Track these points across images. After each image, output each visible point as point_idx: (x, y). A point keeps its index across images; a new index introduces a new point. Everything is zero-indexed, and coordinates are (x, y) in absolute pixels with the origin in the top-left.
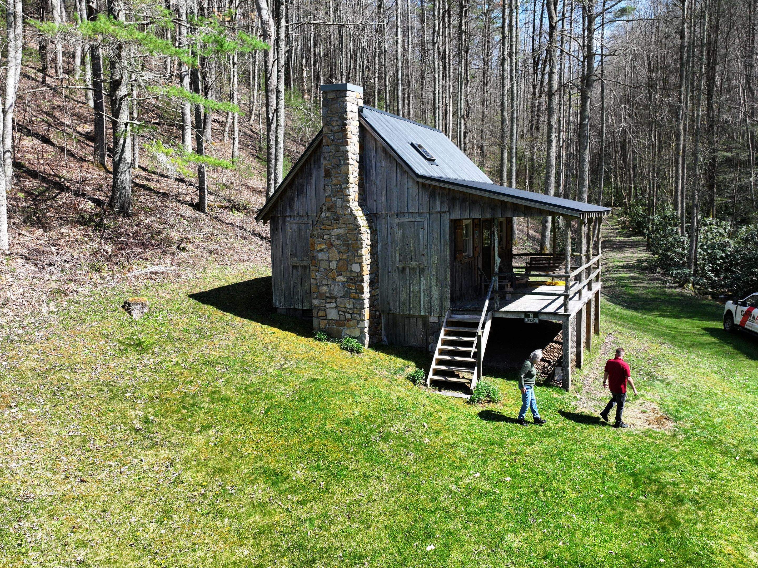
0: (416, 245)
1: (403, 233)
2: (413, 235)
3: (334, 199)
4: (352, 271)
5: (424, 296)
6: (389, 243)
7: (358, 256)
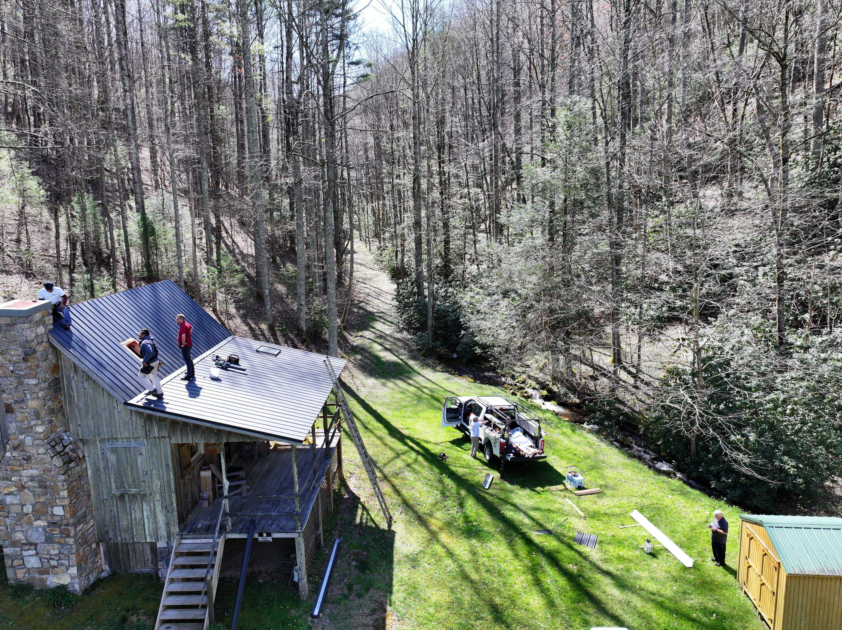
0: (135, 471)
1: (118, 459)
2: (129, 461)
3: (21, 437)
4: (53, 515)
5: (149, 522)
6: (102, 470)
7: (59, 498)
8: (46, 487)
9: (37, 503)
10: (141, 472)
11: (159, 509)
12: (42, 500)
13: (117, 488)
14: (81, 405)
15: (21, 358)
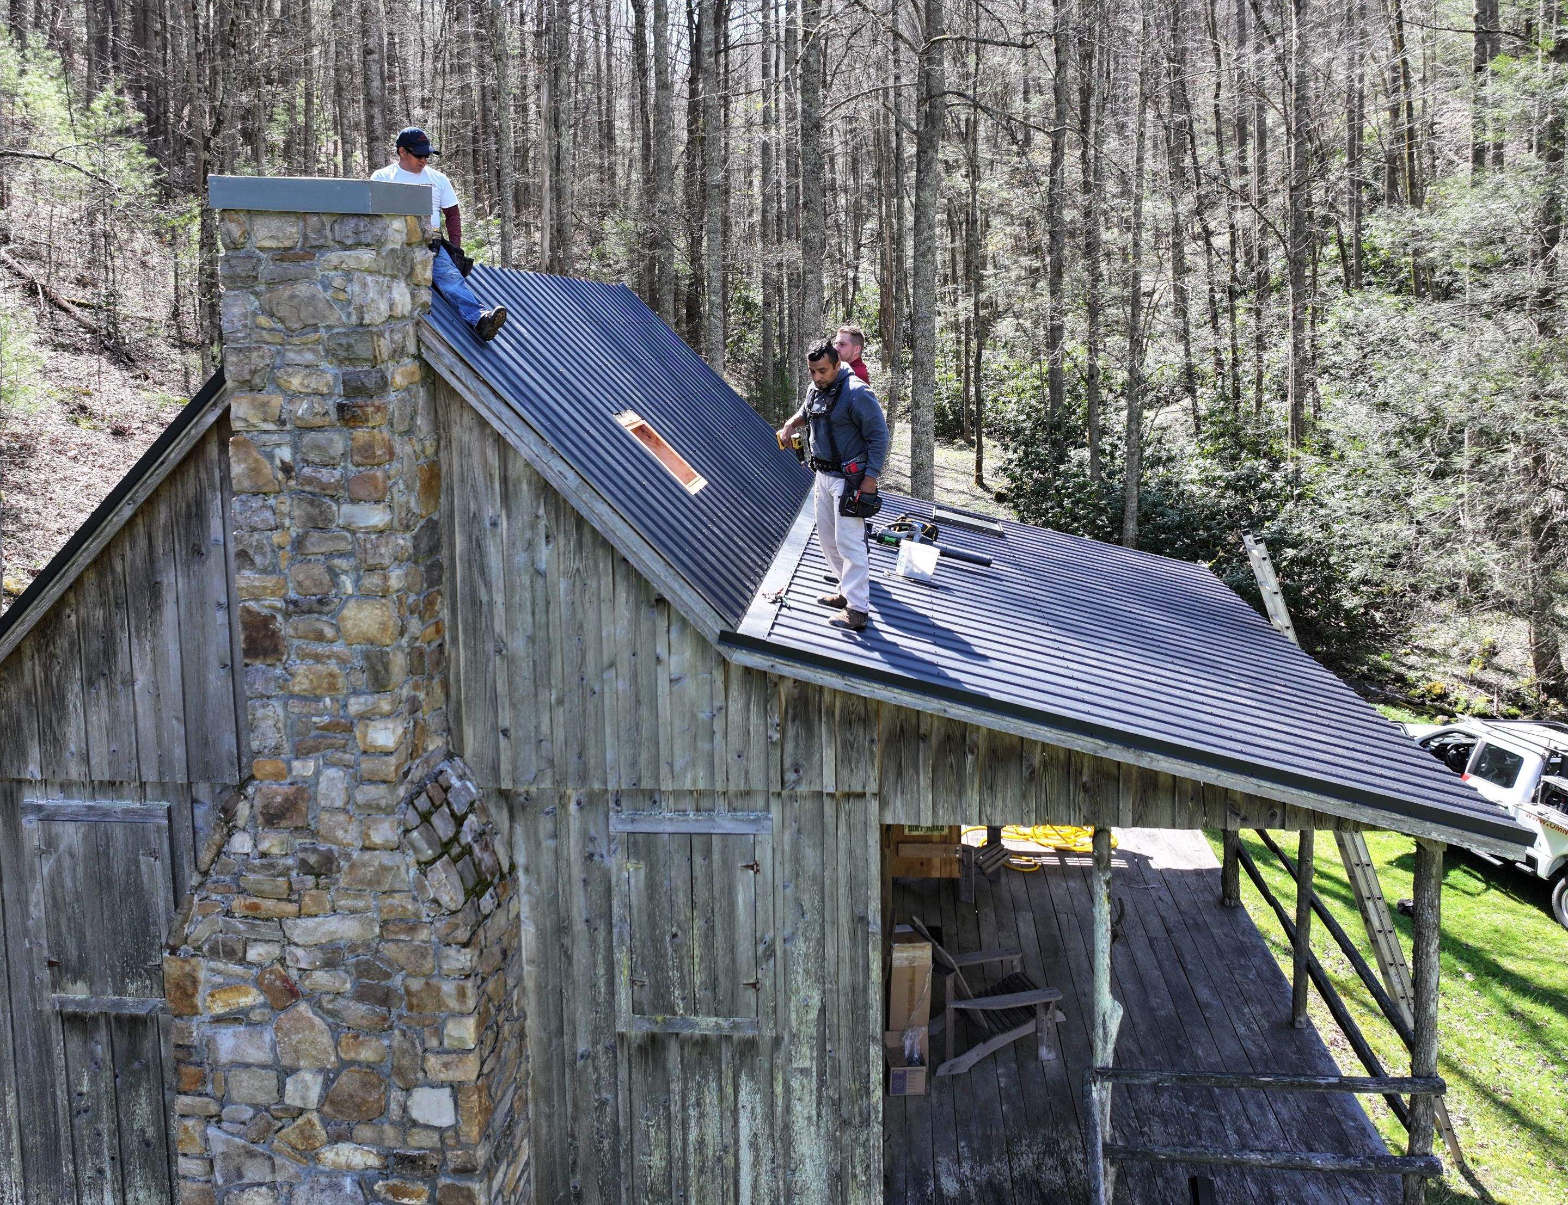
0: (719, 941)
1: (652, 885)
2: (702, 894)
3: (304, 768)
4: (408, 1124)
5: (756, 1164)
6: (579, 926)
7: (442, 1051)
8: (386, 998)
9: (344, 1065)
10: (745, 949)
11: (803, 1109)
12: (367, 1054)
13: (637, 1008)
14: (518, 645)
15: (330, 405)
